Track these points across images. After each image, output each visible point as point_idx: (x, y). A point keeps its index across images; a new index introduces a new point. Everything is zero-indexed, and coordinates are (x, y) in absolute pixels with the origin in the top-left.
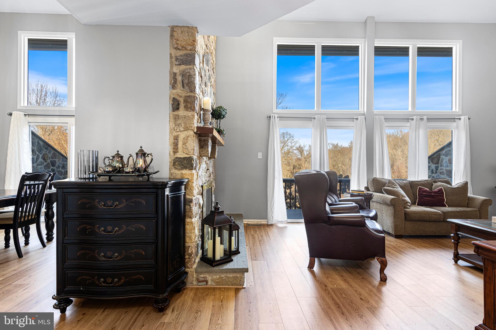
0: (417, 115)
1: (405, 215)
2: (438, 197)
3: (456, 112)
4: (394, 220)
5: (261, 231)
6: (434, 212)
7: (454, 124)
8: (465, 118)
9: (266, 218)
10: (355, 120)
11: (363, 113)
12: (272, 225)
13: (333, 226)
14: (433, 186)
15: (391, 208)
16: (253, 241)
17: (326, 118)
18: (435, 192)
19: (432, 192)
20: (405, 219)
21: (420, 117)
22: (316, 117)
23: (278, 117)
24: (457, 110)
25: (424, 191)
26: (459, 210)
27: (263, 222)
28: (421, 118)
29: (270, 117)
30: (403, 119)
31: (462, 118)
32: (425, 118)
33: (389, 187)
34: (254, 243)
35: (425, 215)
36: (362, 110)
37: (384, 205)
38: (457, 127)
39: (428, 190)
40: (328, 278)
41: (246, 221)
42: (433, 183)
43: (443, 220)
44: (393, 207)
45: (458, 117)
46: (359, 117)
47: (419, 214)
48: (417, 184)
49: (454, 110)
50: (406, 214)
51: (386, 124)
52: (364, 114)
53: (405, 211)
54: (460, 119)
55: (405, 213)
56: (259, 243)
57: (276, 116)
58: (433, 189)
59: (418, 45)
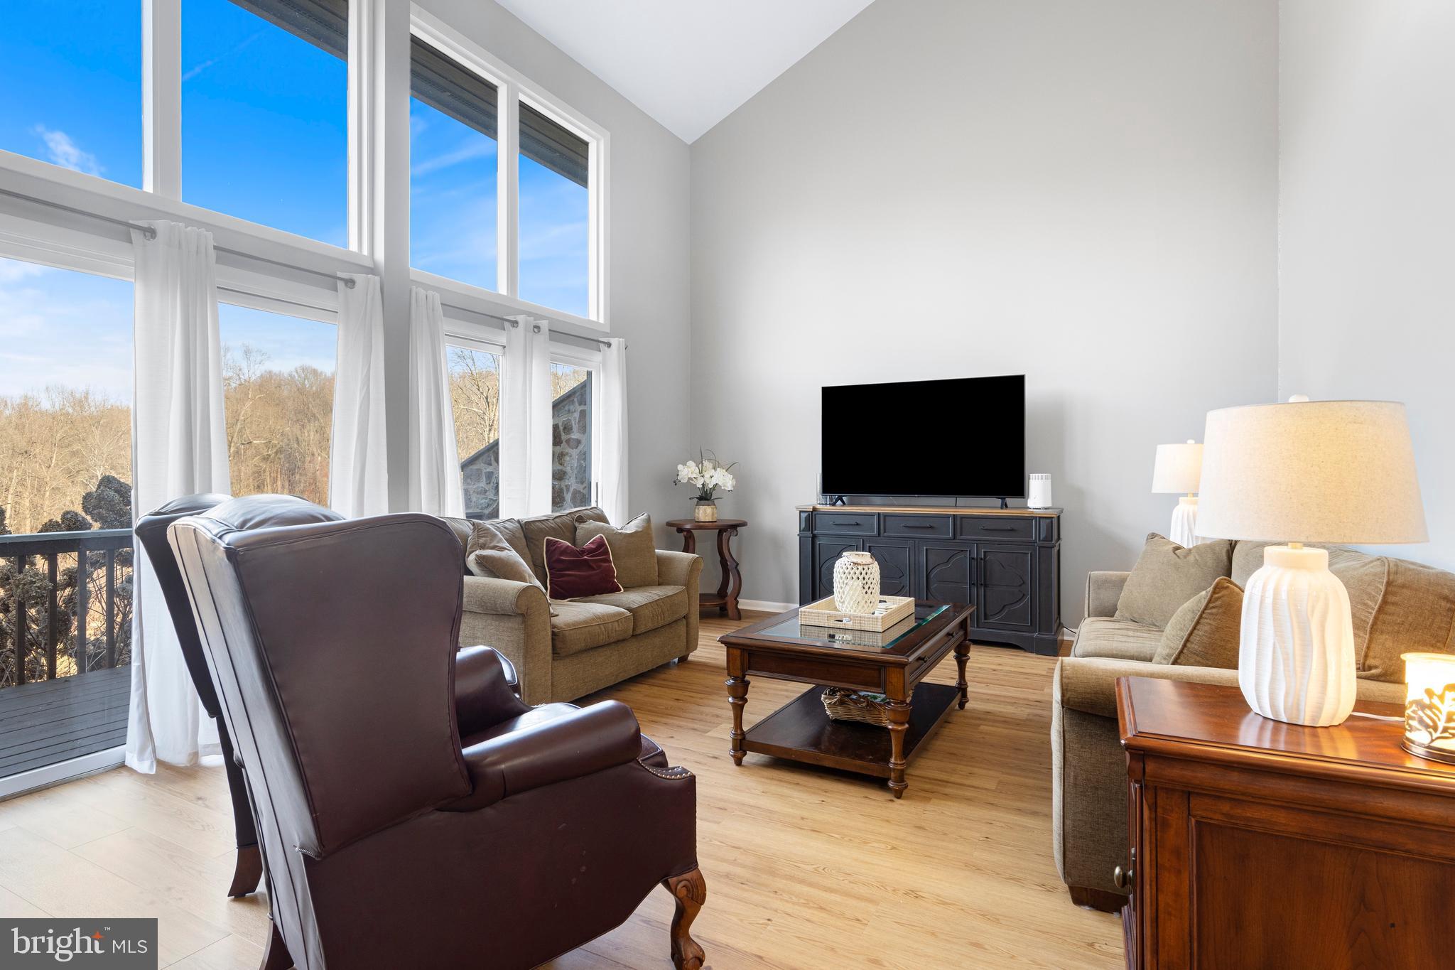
0: (529, 314)
1: (553, 640)
2: (600, 567)
3: (598, 323)
4: (525, 666)
6: (614, 615)
7: (597, 357)
8: (619, 342)
10: (341, 285)
11: (368, 264)
14: (579, 533)
15: (514, 624)
17: (215, 248)
18: (590, 551)
19: (583, 552)
20: (553, 654)
21: (535, 320)
22: (160, 225)
24: (602, 320)
25: (562, 549)
26: (657, 598)
28: (535, 323)
30: (492, 317)
31: (614, 341)
32: (544, 324)
33: (483, 547)
35: (600, 628)
36: (365, 252)
37: (481, 616)
38: (604, 363)
39: (570, 545)
42: (577, 524)
43: (631, 632)
44: (519, 620)
45: (605, 340)
46: (359, 278)
47: (587, 629)
48: (541, 530)
49: (592, 316)
50: (557, 636)
51: (447, 326)
52: (372, 270)
53: (554, 626)
54: (609, 345)
55: (553, 633)
58: (578, 541)
59: (520, 94)
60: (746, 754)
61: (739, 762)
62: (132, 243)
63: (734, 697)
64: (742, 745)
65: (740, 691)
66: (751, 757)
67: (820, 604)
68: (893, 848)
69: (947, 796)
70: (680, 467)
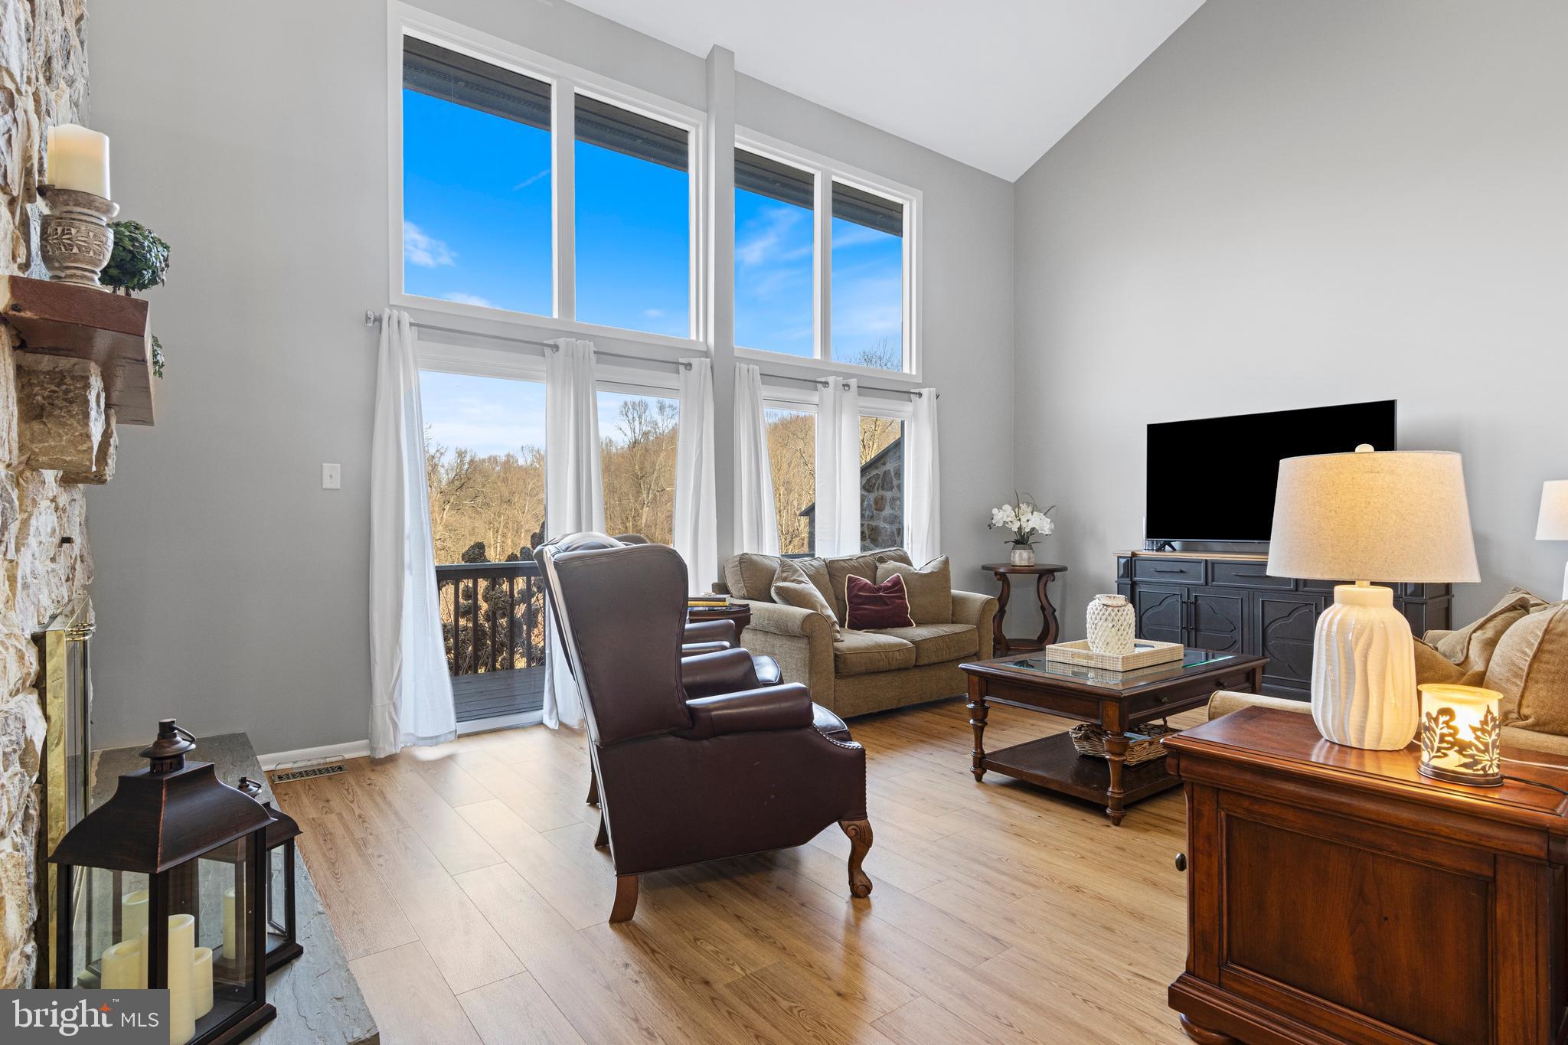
0: (837, 374)
1: (835, 660)
2: (893, 603)
3: (910, 375)
4: (810, 680)
5: (350, 797)
6: (896, 645)
7: (908, 408)
8: (930, 391)
9: (364, 730)
10: (682, 368)
11: (704, 349)
12: (391, 759)
13: (705, 743)
14: (879, 572)
15: (802, 644)
16: (324, 855)
17: (595, 352)
18: (886, 588)
19: (879, 589)
20: (836, 673)
21: (844, 379)
22: (561, 342)
23: (411, 324)
24: (914, 372)
25: (861, 585)
26: (943, 633)
27: (353, 750)
28: (845, 382)
29: (378, 320)
30: (805, 380)
31: (925, 391)
32: (853, 382)
33: (785, 580)
34: (333, 864)
35: (881, 656)
36: (701, 339)
37: (779, 637)
38: (915, 415)
39: (869, 582)
40: (699, 943)
41: (268, 761)
42: (878, 564)
43: (913, 662)
44: (806, 640)
45: (917, 391)
46: (695, 362)
47: (868, 654)
48: (844, 568)
49: (906, 370)
50: (839, 657)
51: (765, 392)
52: (706, 354)
53: (836, 649)
54: (920, 395)
55: (836, 656)
56: (360, 855)
57: (406, 318)
58: (878, 579)
59: (833, 176)
60: (986, 771)
61: (979, 778)
62: (544, 356)
63: (975, 720)
64: (982, 764)
65: (980, 714)
66: (990, 776)
67: (1075, 644)
68: (1083, 857)
69: (1169, 831)
70: (995, 511)
